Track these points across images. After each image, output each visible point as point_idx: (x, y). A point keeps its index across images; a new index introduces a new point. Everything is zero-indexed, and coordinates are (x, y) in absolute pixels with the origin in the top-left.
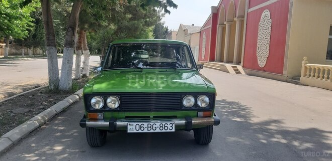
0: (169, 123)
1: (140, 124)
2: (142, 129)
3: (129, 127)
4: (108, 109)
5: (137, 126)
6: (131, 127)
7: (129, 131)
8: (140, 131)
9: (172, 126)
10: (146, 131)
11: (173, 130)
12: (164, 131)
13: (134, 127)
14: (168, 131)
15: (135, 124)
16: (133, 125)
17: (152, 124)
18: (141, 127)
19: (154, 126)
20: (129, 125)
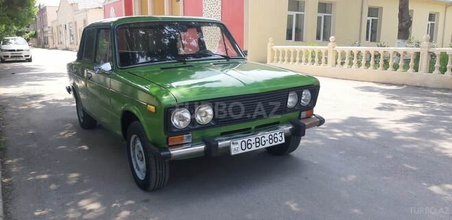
0: (278, 133)
1: (246, 140)
2: (249, 146)
3: (233, 147)
4: (198, 126)
5: (243, 143)
6: (236, 146)
7: (233, 153)
8: (247, 150)
9: (281, 136)
10: (254, 148)
11: (283, 141)
12: (274, 144)
13: (239, 146)
14: (279, 143)
15: (239, 141)
16: (237, 143)
17: (260, 137)
18: (248, 144)
19: (263, 139)
20: (232, 145)
